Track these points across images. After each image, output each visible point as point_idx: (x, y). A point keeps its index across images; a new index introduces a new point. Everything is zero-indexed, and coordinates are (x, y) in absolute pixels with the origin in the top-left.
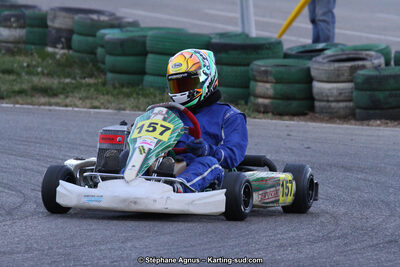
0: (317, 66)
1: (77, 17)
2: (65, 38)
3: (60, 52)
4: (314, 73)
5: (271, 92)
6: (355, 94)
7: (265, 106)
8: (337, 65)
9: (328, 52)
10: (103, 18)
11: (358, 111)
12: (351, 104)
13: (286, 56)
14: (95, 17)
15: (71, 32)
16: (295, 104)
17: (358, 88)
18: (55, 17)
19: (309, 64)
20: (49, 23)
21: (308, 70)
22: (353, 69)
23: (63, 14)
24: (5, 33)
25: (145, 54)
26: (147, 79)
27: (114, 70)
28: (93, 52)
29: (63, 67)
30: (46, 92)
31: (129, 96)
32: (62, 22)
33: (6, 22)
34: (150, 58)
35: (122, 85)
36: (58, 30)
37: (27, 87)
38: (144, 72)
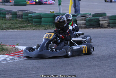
0: (78, 18)
1: (23, 12)
2: (21, 16)
3: (20, 19)
4: (77, 20)
6: (86, 23)
8: (82, 18)
9: (79, 15)
11: (87, 26)
12: (85, 25)
14: (27, 12)
15: (22, 15)
17: (87, 22)
18: (18, 12)
19: (76, 18)
20: (17, 14)
21: (76, 19)
22: (85, 18)
23: (20, 12)
24: (7, 16)
25: (41, 18)
26: (42, 23)
27: (35, 22)
28: (28, 19)
29: (21, 22)
30: (22, 27)
31: (39, 27)
32: (20, 13)
33: (8, 14)
34: (42, 19)
35: (37, 25)
36: (19, 15)
37: (18, 26)
38: (41, 22)
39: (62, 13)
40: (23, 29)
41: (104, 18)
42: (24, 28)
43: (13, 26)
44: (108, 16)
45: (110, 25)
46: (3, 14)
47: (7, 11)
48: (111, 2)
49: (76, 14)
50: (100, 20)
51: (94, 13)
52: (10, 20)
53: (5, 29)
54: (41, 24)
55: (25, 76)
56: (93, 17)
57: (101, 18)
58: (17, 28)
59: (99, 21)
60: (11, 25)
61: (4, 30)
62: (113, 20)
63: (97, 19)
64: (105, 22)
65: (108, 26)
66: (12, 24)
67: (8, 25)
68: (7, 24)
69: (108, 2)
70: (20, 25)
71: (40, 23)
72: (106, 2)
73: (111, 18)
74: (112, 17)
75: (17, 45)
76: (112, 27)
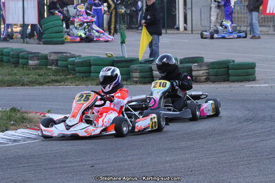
0: (154, 66)
1: (60, 55)
2: (55, 62)
3: (54, 67)
4: (153, 68)
5: (138, 76)
7: (136, 81)
10: (68, 55)
13: (141, 63)
14: (65, 54)
15: (57, 60)
16: (147, 79)
18: (50, 56)
19: (151, 65)
20: (48, 58)
21: (151, 68)
23: (53, 54)
24: (31, 62)
25: (90, 66)
26: (92, 74)
27: (80, 72)
28: (67, 67)
29: (56, 73)
30: (56, 81)
31: (87, 81)
32: (53, 57)
33: (32, 58)
34: (93, 67)
35: (83, 78)
36: (52, 60)
37: (50, 80)
38: (90, 72)
39: (126, 57)
40: (58, 84)
41: (201, 66)
42: (60, 82)
43: (41, 79)
44: (206, 63)
45: (211, 77)
46: (23, 58)
47: (32, 53)
48: (212, 37)
49: (151, 59)
50: (193, 68)
51: (182, 58)
52: (37, 69)
53: (27, 85)
54: (90, 76)
55: (63, 165)
56: (181, 63)
57: (194, 66)
58: (48, 82)
59: (191, 70)
60: (38, 77)
61: (26, 87)
62: (215, 70)
63: (188, 67)
64: (201, 72)
65: (207, 80)
66: (39, 75)
67: (33, 77)
68: (31, 76)
69: (206, 38)
70: (53, 78)
71: (88, 74)
72: (202, 38)
73: (212, 65)
74: (213, 63)
75: (49, 112)
76: (214, 82)
